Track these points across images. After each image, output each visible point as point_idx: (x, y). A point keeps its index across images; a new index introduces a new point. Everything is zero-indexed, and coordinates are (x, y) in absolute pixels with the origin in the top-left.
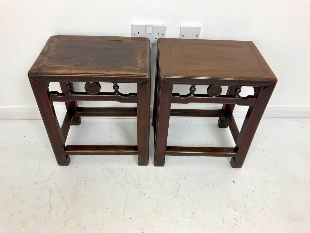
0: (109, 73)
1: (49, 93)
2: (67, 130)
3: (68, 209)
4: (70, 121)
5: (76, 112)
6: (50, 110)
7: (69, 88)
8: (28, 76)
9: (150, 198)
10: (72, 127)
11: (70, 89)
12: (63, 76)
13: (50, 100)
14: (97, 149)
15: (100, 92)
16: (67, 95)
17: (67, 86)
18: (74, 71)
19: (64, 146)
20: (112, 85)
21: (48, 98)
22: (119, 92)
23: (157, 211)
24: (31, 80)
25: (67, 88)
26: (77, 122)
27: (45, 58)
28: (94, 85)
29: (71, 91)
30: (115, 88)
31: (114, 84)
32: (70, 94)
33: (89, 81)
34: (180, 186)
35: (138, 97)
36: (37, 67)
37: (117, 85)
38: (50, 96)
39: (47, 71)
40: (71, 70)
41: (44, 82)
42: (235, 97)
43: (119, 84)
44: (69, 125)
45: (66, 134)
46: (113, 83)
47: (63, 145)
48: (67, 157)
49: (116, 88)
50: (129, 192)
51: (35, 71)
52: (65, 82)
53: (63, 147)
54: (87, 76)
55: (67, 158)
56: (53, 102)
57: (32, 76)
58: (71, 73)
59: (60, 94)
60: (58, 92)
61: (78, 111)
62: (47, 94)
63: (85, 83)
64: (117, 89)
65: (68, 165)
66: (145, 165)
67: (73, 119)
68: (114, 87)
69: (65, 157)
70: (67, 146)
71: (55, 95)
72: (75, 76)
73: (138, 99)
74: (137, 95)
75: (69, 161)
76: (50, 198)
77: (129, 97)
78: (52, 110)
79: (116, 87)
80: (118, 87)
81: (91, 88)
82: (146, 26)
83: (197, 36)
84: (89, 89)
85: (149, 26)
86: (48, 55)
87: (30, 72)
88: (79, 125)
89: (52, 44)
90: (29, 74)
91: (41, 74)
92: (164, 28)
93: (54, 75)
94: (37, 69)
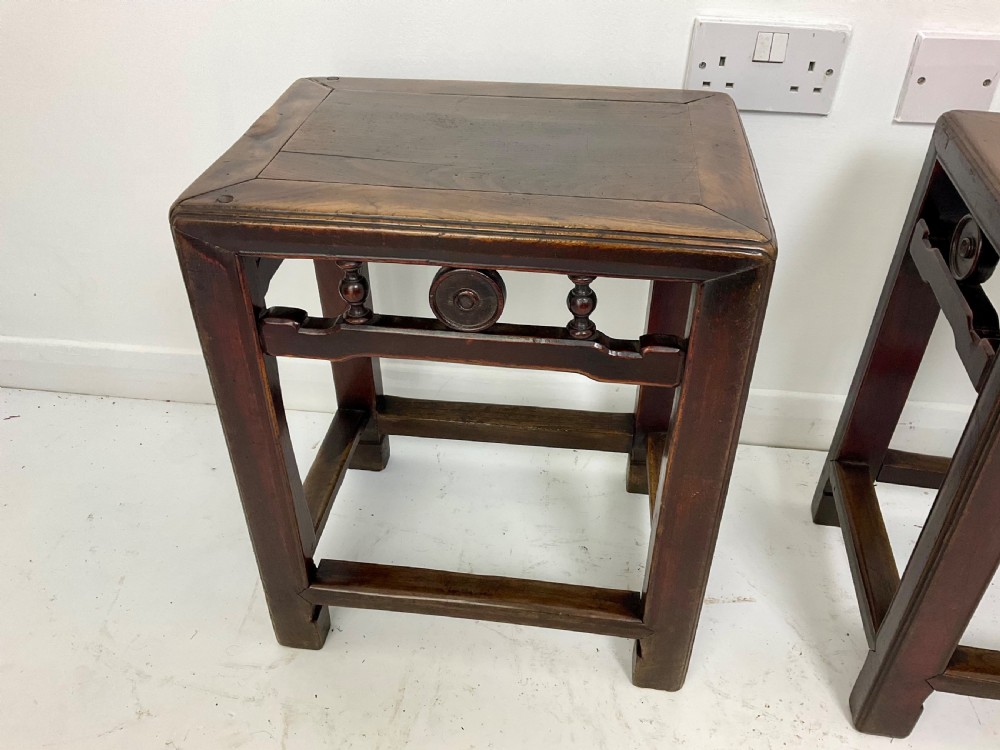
0: (557, 223)
1: (261, 314)
2: (330, 487)
4: (345, 452)
5: (375, 412)
6: (261, 397)
7: (356, 292)
8: (171, 222)
10: (351, 477)
11: (361, 296)
12: (334, 231)
13: (263, 349)
14: (453, 593)
15: (500, 321)
16: (344, 327)
17: (346, 283)
18: (386, 209)
19: (309, 562)
20: (563, 284)
21: (254, 334)
22: (591, 326)
24: (186, 245)
25: (346, 292)
26: (375, 458)
27: (258, 153)
28: (474, 285)
29: (365, 310)
30: (579, 302)
31: (573, 286)
32: (358, 325)
33: (455, 264)
35: (690, 355)
36: (216, 184)
37: (590, 290)
38: (264, 328)
39: (258, 204)
40: (372, 204)
41: (241, 258)
43: (599, 285)
44: (341, 467)
45: (322, 504)
46: (573, 278)
47: (307, 556)
48: (317, 611)
49: (584, 306)
51: (208, 201)
52: (340, 262)
53: (303, 569)
54: (447, 235)
55: (315, 617)
56: (278, 358)
57: (189, 225)
58: (373, 219)
59: (315, 323)
60: (304, 313)
61: (379, 413)
62: (251, 318)
63: (434, 270)
64: (583, 312)
65: (319, 647)
66: (668, 690)
67: (361, 442)
68: (572, 299)
69: (310, 611)
70: (323, 562)
71: (290, 323)
72: (388, 235)
73: (689, 366)
74: (684, 350)
75: (327, 629)
76: (284, 746)
77: (641, 352)
78: (269, 397)
79: (582, 302)
80: (593, 298)
81: (457, 298)
82: (758, 30)
83: (987, 82)
84: (450, 302)
85: (774, 31)
86: (276, 142)
87: (179, 203)
88: (379, 470)
89: (298, 104)
90: (173, 214)
91: (230, 217)
92: (840, 40)
93: (296, 222)
94: (217, 195)
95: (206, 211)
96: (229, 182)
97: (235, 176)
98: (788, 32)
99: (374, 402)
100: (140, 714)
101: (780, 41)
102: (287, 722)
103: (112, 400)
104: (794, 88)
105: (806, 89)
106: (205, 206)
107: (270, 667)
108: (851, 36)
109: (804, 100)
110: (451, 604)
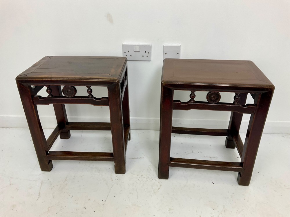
1: (33, 97)
3: (54, 198)
4: (58, 133)
5: (66, 125)
9: (130, 193)
11: (50, 92)
12: (44, 80)
13: (33, 103)
15: (76, 96)
16: (48, 98)
18: (54, 76)
20: (85, 88)
22: (92, 96)
23: (135, 205)
26: (67, 136)
27: (33, 69)
28: (70, 89)
30: (89, 91)
33: (66, 85)
34: (161, 185)
35: (109, 100)
38: (33, 99)
40: (51, 75)
41: (28, 86)
42: (235, 105)
43: (92, 88)
44: (57, 135)
46: (87, 87)
48: (49, 161)
49: (90, 92)
50: (111, 187)
53: (45, 151)
54: (64, 80)
56: (37, 105)
57: (19, 81)
59: (43, 98)
62: (31, 97)
65: (50, 171)
66: (122, 174)
71: (38, 98)
72: (54, 80)
73: (109, 102)
76: (40, 188)
77: (101, 100)
78: (35, 113)
81: (68, 91)
82: (134, 46)
83: (178, 54)
84: (66, 92)
85: (137, 46)
86: (37, 67)
87: (17, 77)
88: (68, 139)
89: (44, 61)
90: (16, 79)
91: (26, 78)
92: (150, 47)
93: (37, 79)
94: (24, 75)
95: (22, 78)
96: (27, 73)
97: (28, 72)
98: (140, 46)
99: (65, 123)
100: (11, 184)
101: (138, 48)
102: (42, 184)
103: (9, 128)
104: (143, 56)
105: (145, 56)
106: (22, 77)
107: (39, 175)
108: (151, 46)
109: (145, 58)
110: (76, 157)
